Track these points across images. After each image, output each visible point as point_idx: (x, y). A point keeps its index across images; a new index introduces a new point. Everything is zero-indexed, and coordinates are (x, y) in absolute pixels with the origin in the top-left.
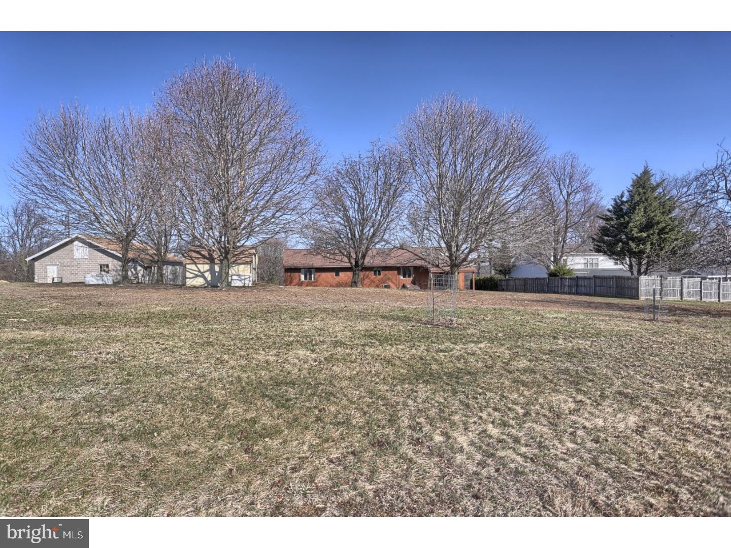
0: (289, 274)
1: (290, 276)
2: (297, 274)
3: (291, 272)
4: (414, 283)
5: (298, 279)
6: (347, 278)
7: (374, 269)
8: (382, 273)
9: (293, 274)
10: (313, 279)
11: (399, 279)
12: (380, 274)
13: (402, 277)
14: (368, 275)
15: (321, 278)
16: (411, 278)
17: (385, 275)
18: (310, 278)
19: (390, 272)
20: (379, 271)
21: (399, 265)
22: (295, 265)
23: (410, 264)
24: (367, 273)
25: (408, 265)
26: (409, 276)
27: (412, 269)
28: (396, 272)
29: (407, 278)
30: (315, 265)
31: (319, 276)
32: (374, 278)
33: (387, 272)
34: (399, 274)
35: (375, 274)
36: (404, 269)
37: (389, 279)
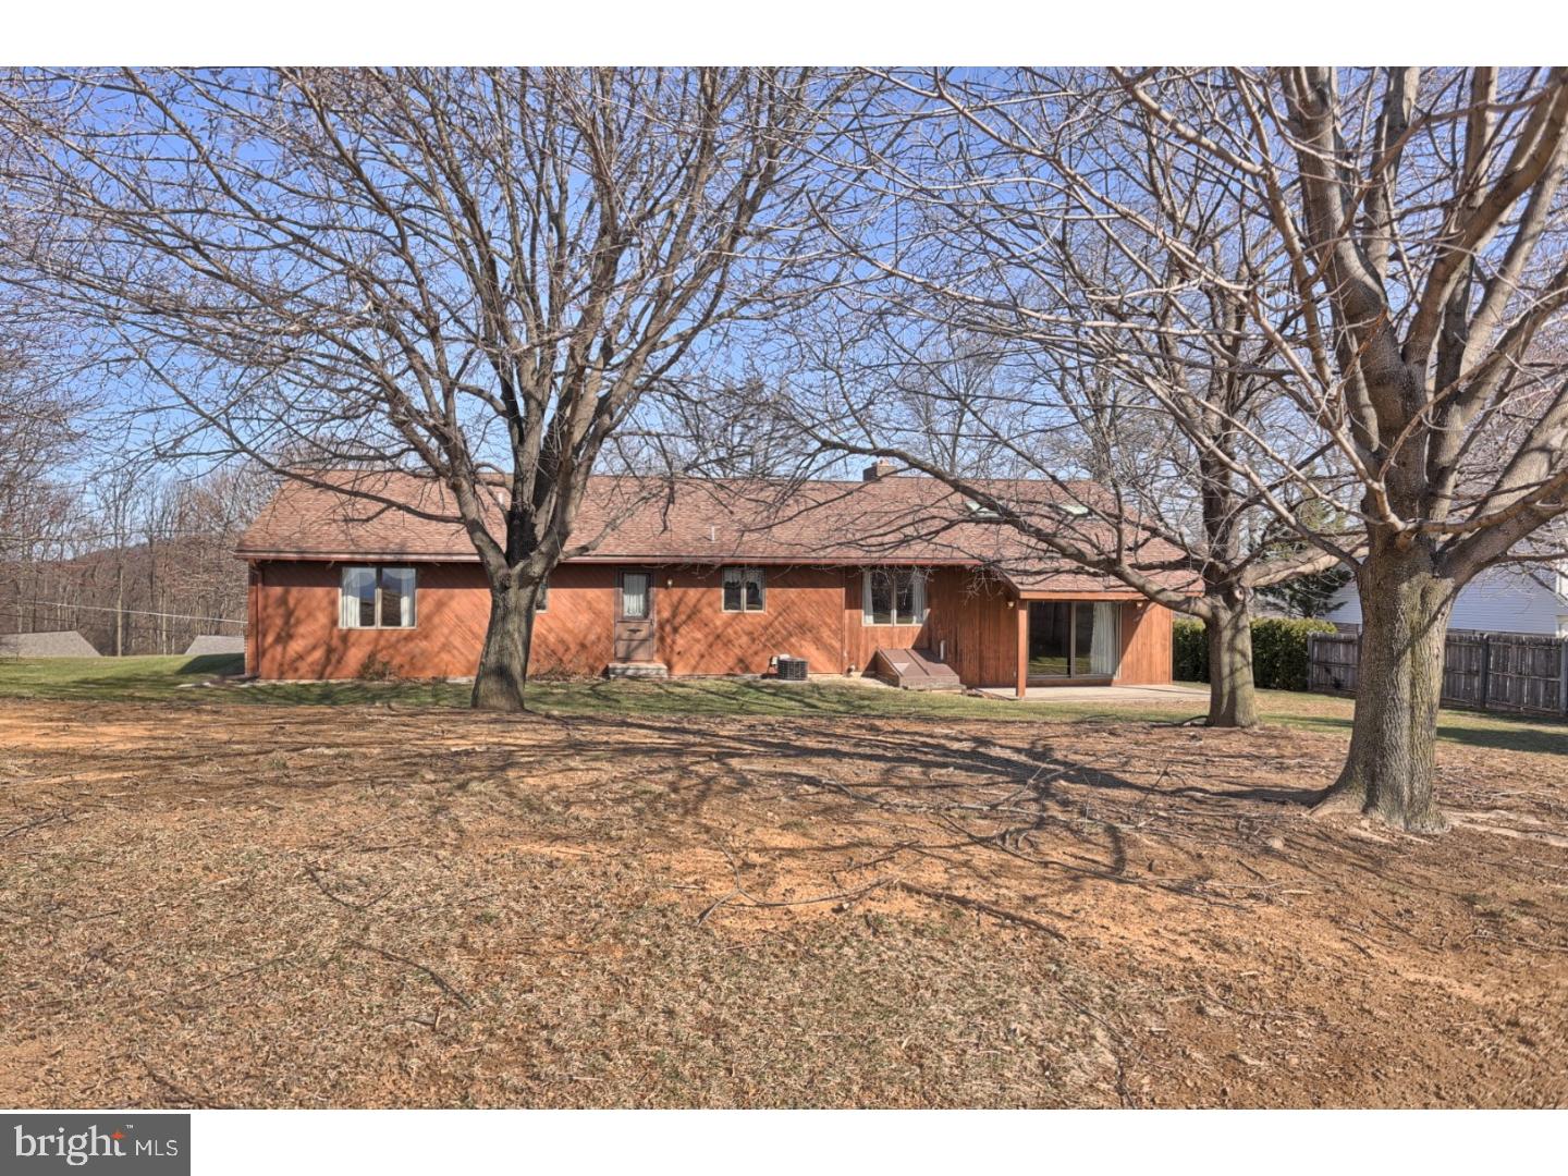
0: (277, 591)
1: (283, 601)
2: (320, 591)
3: (288, 582)
4: (926, 648)
5: (323, 619)
6: (584, 618)
7: (730, 577)
8: (767, 593)
9: (295, 592)
10: (405, 620)
11: (856, 631)
12: (755, 601)
13: (868, 620)
14: (695, 611)
15: (448, 615)
16: (916, 625)
17: (786, 609)
18: (392, 618)
19: (811, 593)
20: (753, 588)
21: (854, 556)
22: (310, 543)
23: (917, 553)
24: (693, 594)
25: (904, 555)
26: (905, 611)
27: (918, 581)
28: (838, 594)
29: (895, 622)
30: (418, 546)
31: (440, 605)
32: (727, 625)
33: (792, 593)
34: (854, 602)
35: (732, 600)
36: (878, 581)
37: (803, 628)
